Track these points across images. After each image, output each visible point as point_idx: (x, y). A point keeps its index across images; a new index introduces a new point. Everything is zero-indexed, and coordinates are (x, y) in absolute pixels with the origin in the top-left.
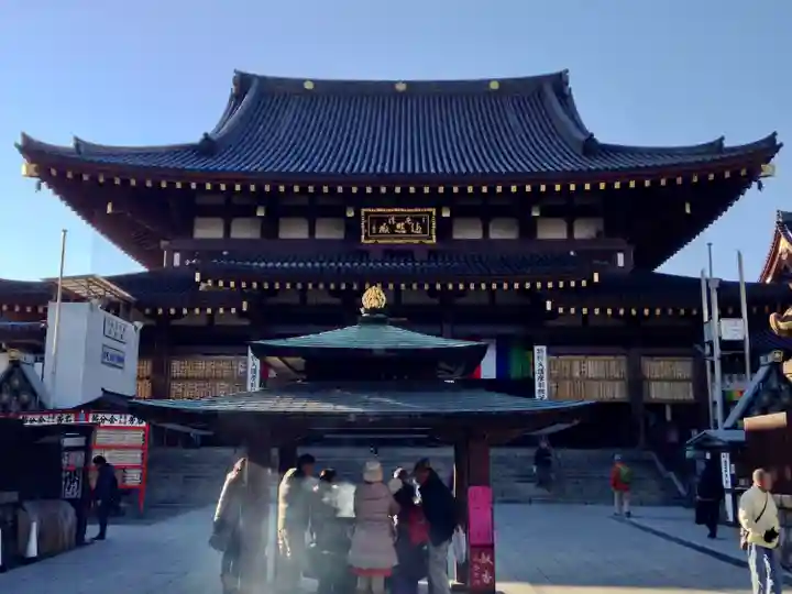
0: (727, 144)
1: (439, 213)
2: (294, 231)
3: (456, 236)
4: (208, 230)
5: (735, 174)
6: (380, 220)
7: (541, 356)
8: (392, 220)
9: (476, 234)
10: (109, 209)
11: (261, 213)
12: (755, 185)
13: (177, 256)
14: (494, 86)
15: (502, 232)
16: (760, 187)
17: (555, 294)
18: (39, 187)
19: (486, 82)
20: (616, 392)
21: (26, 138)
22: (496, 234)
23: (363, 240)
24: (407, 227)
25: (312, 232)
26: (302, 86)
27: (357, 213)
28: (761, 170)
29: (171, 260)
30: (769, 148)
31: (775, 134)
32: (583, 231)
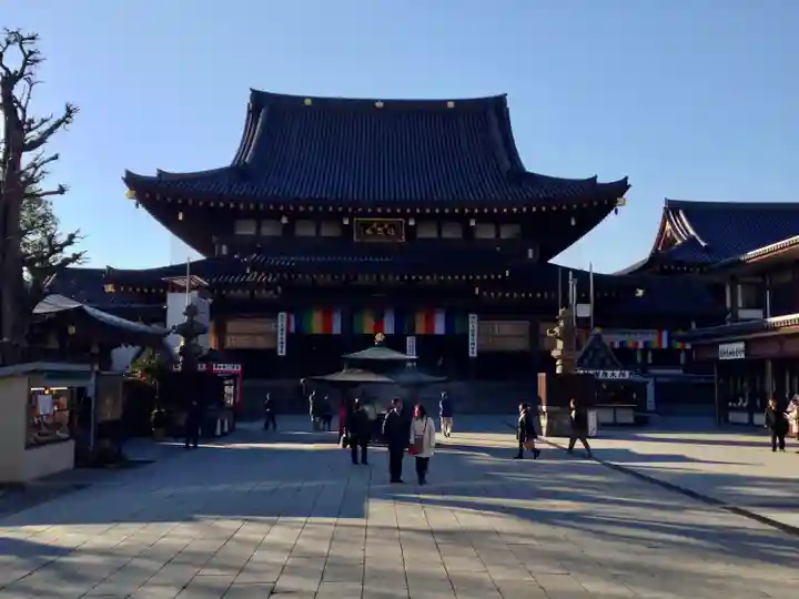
0: (599, 181)
1: (408, 222)
2: (305, 230)
3: (419, 236)
4: (246, 229)
5: (601, 203)
6: (366, 226)
7: (473, 322)
8: (375, 225)
9: (433, 234)
10: (181, 217)
11: (284, 220)
12: (613, 212)
13: (224, 247)
14: (451, 105)
15: (452, 233)
16: (616, 212)
17: (482, 284)
18: (137, 205)
19: (444, 102)
20: (521, 344)
21: (128, 173)
22: (447, 234)
23: (355, 239)
24: (385, 231)
25: (318, 231)
26: (303, 103)
27: (351, 221)
28: (617, 202)
29: (220, 250)
30: (622, 187)
31: (626, 178)
32: (507, 233)
